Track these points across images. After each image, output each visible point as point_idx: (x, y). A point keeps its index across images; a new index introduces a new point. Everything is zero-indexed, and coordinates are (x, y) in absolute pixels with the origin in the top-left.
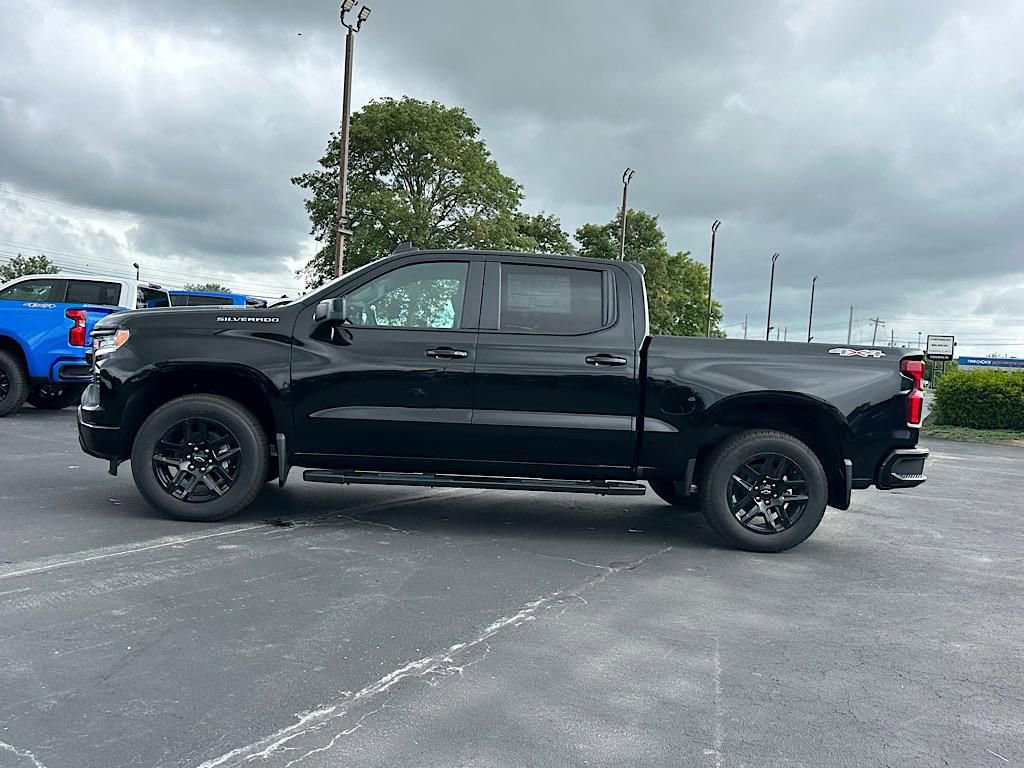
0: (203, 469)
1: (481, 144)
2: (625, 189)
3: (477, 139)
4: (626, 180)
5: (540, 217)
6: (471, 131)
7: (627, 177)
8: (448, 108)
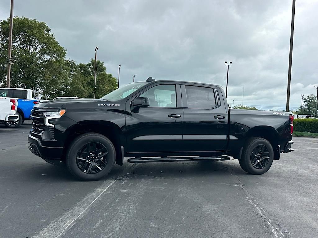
0: (94, 161)
1: (52, 35)
2: (96, 53)
3: (50, 33)
4: (96, 50)
5: (68, 60)
6: (48, 30)
7: (96, 49)
8: (40, 22)
